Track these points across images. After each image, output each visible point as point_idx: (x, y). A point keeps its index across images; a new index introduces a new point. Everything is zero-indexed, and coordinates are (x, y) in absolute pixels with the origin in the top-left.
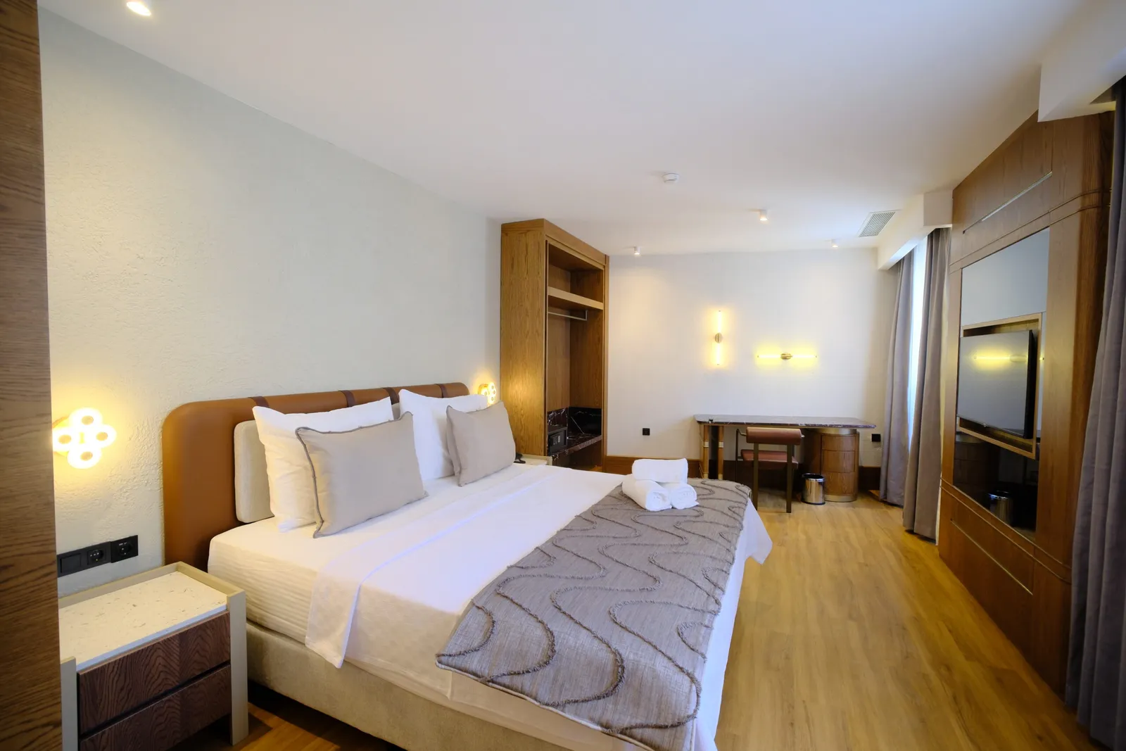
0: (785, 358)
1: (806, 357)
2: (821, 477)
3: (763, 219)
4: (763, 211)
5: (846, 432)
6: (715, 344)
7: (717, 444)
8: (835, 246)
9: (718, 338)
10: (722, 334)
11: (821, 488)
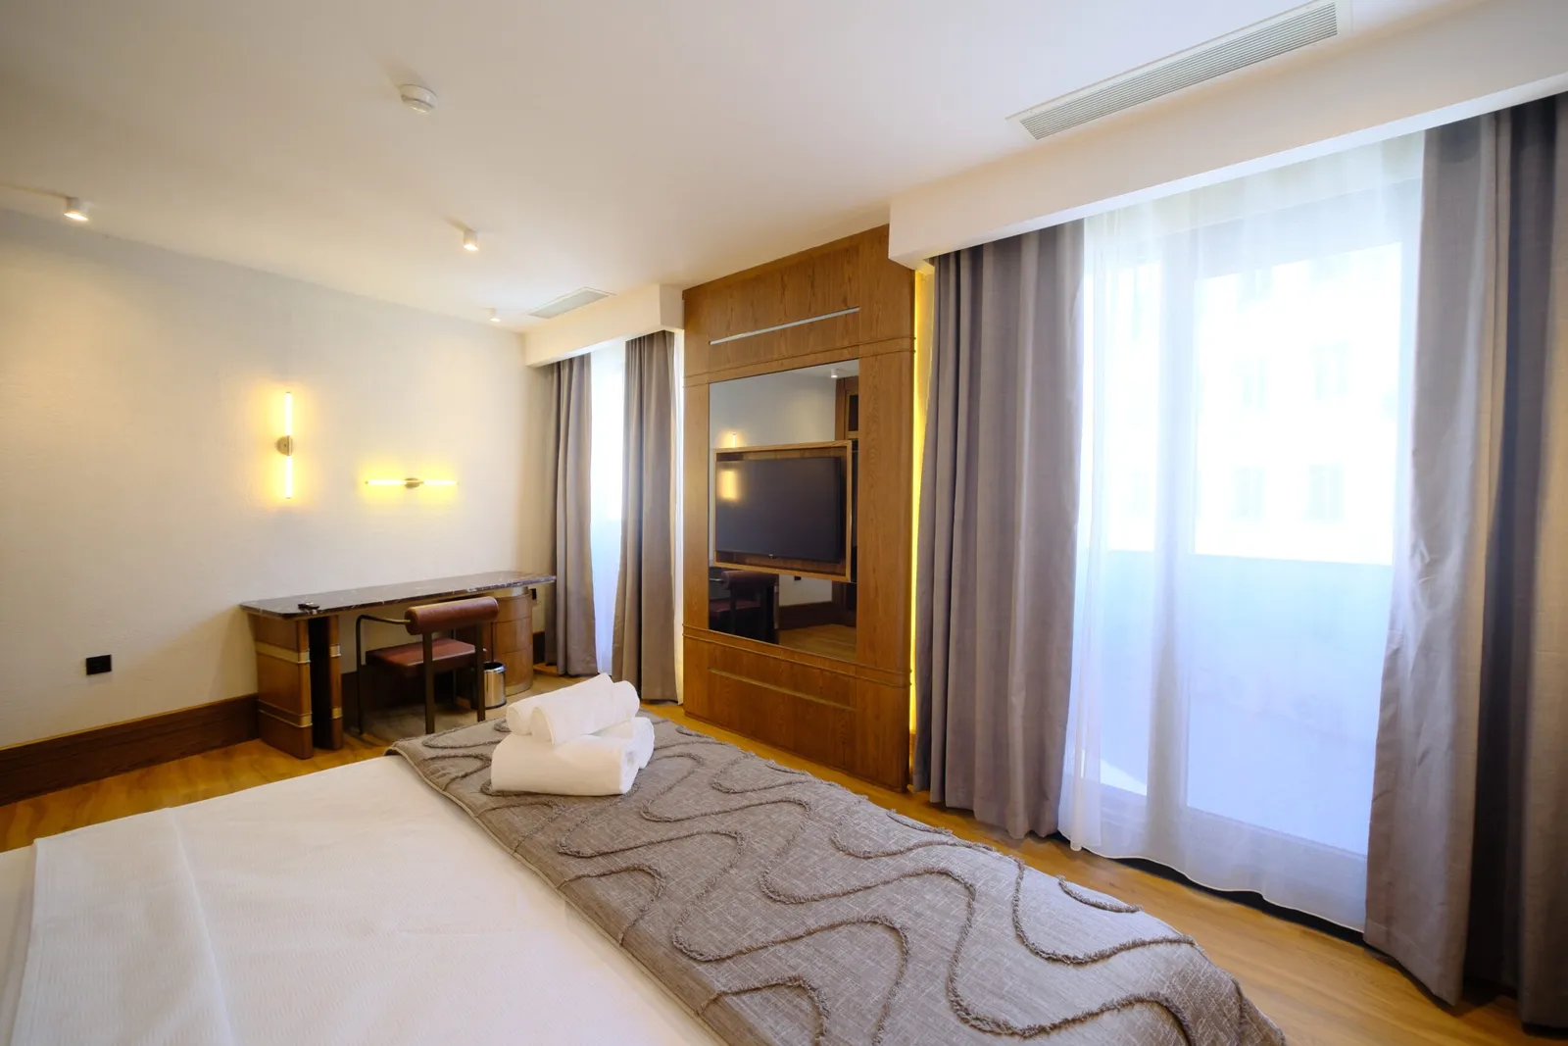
0: (411, 485)
1: (441, 486)
2: (499, 665)
3: (471, 247)
4: (469, 233)
5: (517, 592)
6: (279, 457)
7: (328, 651)
8: (495, 320)
9: (284, 446)
10: (294, 440)
11: (502, 678)
